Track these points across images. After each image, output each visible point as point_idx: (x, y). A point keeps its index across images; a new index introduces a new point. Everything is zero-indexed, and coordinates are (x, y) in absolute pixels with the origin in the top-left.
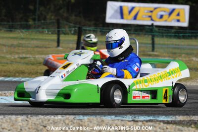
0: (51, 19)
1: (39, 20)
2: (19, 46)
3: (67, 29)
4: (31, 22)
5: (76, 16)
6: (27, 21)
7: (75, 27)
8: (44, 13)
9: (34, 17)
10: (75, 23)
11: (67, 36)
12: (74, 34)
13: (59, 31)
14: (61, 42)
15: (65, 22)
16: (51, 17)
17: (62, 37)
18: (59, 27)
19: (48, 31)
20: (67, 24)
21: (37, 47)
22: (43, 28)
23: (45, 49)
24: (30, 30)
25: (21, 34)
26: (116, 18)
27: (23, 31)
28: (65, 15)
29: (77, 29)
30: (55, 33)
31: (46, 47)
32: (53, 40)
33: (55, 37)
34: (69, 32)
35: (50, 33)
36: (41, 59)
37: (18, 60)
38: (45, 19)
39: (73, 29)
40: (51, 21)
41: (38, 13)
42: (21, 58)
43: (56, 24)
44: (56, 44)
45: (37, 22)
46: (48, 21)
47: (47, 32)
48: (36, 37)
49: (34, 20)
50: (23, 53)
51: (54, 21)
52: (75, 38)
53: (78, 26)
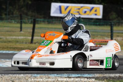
1: (9, 15)
3: (27, 20)
4: (4, 16)
5: (32, 12)
6: (1, 15)
7: (31, 19)
8: (12, 10)
10: (32, 16)
11: (26, 24)
12: (31, 23)
13: (21, 22)
14: (23, 28)
15: (25, 16)
16: (16, 13)
17: (23, 25)
18: (21, 19)
19: (15, 22)
21: (7, 31)
22: (11, 20)
23: (12, 33)
24: (3, 21)
28: (25, 11)
29: (32, 20)
30: (19, 23)
31: (13, 32)
32: (18, 27)
33: (19, 25)
34: (28, 22)
35: (16, 23)
36: (10, 39)
38: (13, 14)
39: (30, 20)
41: (8, 10)
43: (19, 17)
44: (19, 30)
45: (7, 16)
46: (15, 15)
47: (14, 22)
48: (7, 25)
49: (6, 14)
51: (18, 15)
52: (32, 25)
53: (33, 18)
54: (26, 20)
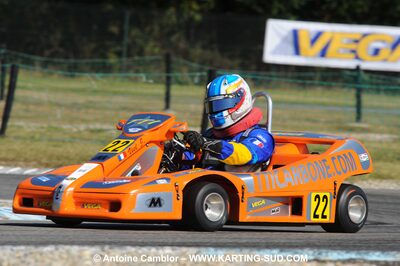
0: (153, 54)
1: (129, 55)
2: (87, 106)
3: (186, 74)
4: (113, 60)
5: (204, 47)
6: (104, 56)
7: (201, 70)
8: (139, 41)
9: (118, 48)
10: (203, 63)
11: (185, 87)
12: (199, 84)
13: (168, 78)
14: (172, 99)
15: (182, 61)
16: (153, 50)
17: (175, 90)
18: (168, 70)
19: (147, 78)
20: (185, 65)
22: (137, 72)
24: (111, 75)
25: (93, 83)
26: (286, 54)
27: (97, 75)
28: (182, 45)
29: (205, 74)
30: (161, 83)
31: (142, 110)
32: (156, 96)
33: (161, 90)
34: (189, 80)
35: (151, 81)
37: (86, 135)
38: (141, 53)
39: (198, 74)
40: (153, 58)
41: (126, 41)
42: (92, 131)
43: (163, 64)
44: (162, 104)
45: (124, 59)
46: (148, 58)
47: (144, 79)
48: (122, 89)
49: (119, 54)
50: (96, 120)
51: (160, 57)
52: (202, 91)
53: (207, 68)
54: (184, 75)
